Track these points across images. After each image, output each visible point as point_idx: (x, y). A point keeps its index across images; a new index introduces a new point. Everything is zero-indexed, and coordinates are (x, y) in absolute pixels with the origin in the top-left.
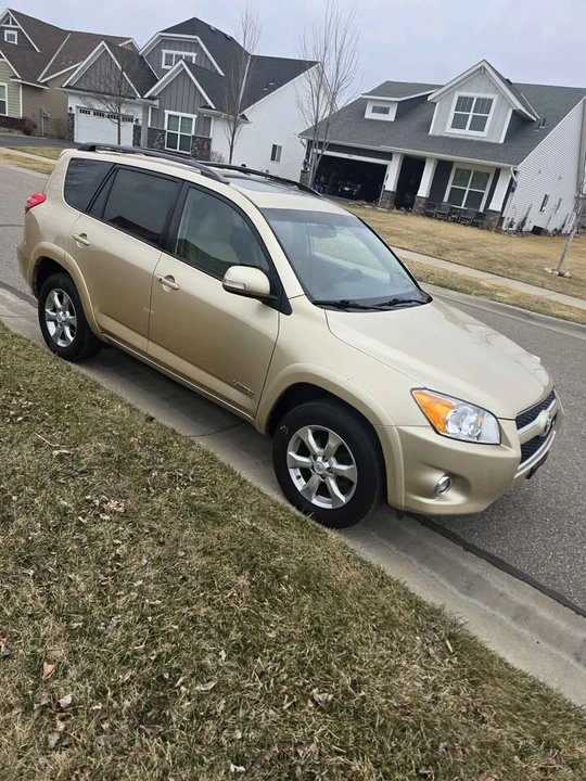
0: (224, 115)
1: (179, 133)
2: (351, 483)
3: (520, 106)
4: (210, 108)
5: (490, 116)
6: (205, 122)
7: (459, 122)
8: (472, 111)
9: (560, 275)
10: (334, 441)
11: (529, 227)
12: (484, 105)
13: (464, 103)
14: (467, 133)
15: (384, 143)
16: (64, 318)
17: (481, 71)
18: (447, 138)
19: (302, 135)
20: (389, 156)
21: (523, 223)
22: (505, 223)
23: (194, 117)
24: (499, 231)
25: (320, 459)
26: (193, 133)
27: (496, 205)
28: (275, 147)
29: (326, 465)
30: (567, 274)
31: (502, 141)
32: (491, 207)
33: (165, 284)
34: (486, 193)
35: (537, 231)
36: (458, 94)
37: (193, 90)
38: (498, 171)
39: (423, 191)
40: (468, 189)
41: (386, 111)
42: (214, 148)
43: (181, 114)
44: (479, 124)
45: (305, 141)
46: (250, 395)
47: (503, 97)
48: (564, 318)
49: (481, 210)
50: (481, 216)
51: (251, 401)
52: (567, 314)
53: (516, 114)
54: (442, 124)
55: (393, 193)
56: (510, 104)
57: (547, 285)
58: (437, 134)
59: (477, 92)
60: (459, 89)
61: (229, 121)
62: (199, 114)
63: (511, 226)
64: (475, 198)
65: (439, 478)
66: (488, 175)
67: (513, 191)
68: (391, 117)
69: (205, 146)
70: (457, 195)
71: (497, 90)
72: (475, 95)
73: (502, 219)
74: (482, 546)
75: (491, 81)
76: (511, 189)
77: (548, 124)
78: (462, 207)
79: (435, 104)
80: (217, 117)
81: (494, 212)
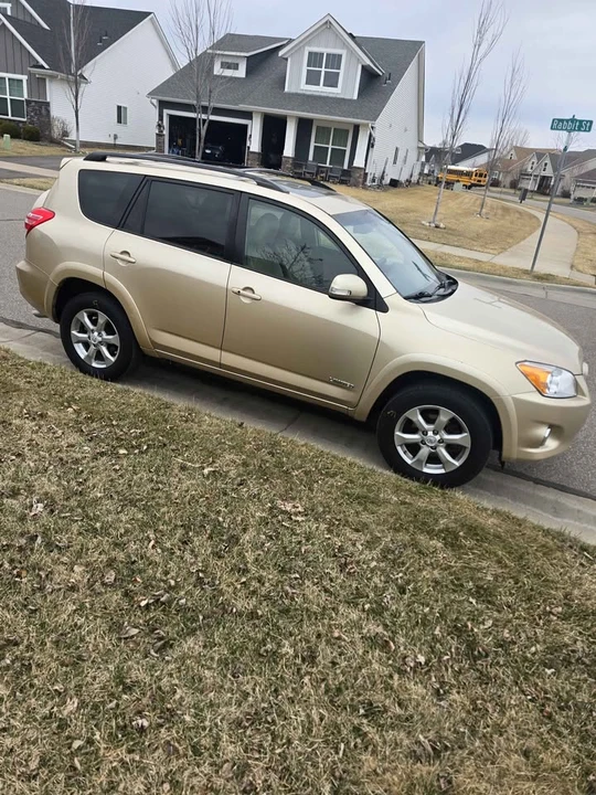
0: (60, 75)
1: (8, 97)
2: (465, 448)
3: (368, 62)
4: (42, 67)
5: (342, 72)
6: (38, 84)
7: (312, 78)
8: (323, 66)
9: (437, 227)
10: (445, 416)
11: (387, 180)
12: (335, 60)
13: (315, 59)
14: (321, 89)
15: (243, 102)
16: (100, 339)
17: (328, 25)
18: (304, 95)
19: (151, 94)
20: (248, 115)
21: (382, 178)
22: (369, 178)
23: (24, 78)
24: (365, 187)
25: (430, 433)
26: (26, 96)
27: (359, 162)
28: (119, 108)
29: (438, 437)
30: (442, 225)
31: (355, 98)
32: (355, 165)
33: (244, 296)
34: (348, 149)
35: (394, 183)
36: (308, 49)
37: (17, 48)
38: (357, 128)
39: (289, 150)
40: (330, 146)
41: (236, 67)
42: (55, 112)
43: (7, 75)
44: (332, 81)
45: (155, 101)
46: (350, 389)
47: (351, 52)
48: (465, 269)
49: (346, 167)
50: (347, 173)
51: (352, 394)
52: (463, 264)
53: (365, 69)
54: (296, 80)
55: (259, 154)
56: (359, 59)
57: (431, 238)
58: (293, 91)
59: (326, 47)
60: (309, 44)
61: (68, 82)
62: (30, 75)
63: (374, 181)
64: (338, 156)
65: (545, 431)
66: (347, 131)
67: (373, 146)
68: (241, 73)
69: (43, 111)
70: (320, 152)
71: (345, 46)
72: (325, 51)
73: (366, 174)
74: (544, 478)
75: (337, 35)
76: (371, 145)
77: (394, 78)
78: (328, 165)
79: (287, 59)
80: (53, 77)
81: (359, 168)
